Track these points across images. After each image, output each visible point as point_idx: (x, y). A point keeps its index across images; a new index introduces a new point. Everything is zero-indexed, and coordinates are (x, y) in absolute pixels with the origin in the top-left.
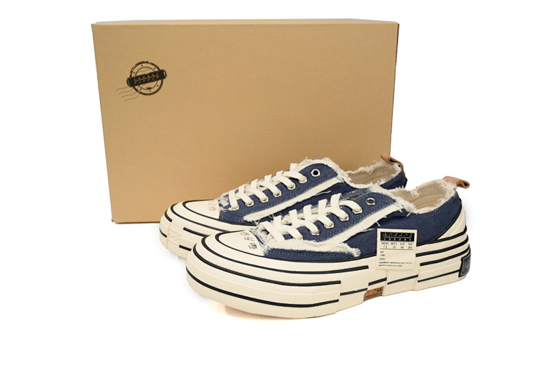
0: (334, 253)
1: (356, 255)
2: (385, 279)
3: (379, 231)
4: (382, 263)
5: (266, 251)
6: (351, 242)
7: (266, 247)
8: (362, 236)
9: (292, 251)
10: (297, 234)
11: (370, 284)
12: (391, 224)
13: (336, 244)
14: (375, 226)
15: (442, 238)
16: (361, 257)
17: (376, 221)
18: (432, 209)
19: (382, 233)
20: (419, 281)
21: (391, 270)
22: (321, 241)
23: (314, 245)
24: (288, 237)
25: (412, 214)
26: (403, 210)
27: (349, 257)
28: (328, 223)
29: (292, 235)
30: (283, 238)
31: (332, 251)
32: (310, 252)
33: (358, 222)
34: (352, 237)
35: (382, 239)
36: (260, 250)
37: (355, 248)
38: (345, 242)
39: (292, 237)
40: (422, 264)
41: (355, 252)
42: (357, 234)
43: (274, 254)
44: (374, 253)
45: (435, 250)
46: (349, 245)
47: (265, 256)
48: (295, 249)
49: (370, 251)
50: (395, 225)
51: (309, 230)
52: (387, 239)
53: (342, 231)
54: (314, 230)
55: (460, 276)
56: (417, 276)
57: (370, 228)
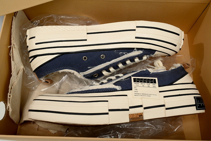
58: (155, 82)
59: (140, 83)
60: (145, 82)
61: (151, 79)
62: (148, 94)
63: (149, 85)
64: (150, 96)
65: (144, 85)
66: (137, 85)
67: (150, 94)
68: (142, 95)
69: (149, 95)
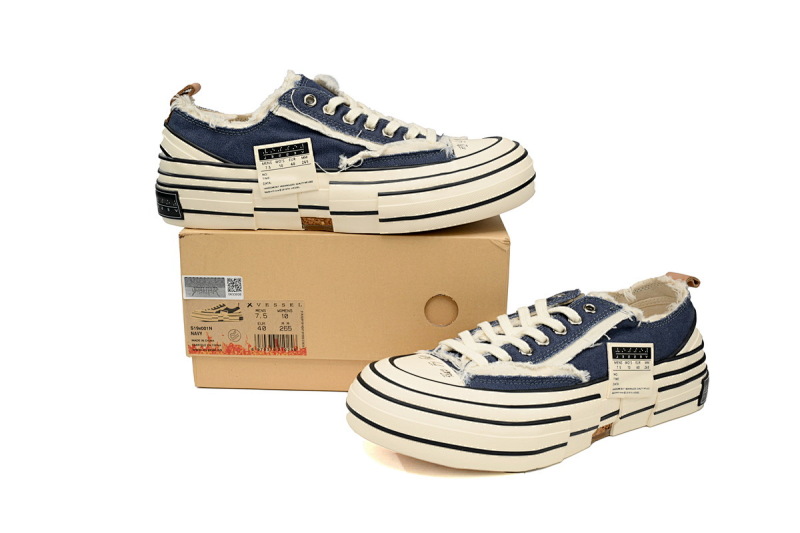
0: (557, 378)
1: (585, 380)
2: (617, 412)
3: (610, 346)
4: (616, 390)
5: (467, 379)
6: (578, 361)
7: (465, 374)
8: (589, 354)
9: (502, 378)
10: (503, 355)
11: (603, 419)
12: (621, 337)
13: (558, 365)
14: (603, 339)
15: (681, 352)
16: (592, 382)
17: (604, 333)
18: (664, 316)
19: (614, 349)
20: (655, 414)
21: (626, 398)
22: (538, 362)
23: (530, 368)
24: (492, 359)
25: (643, 323)
26: (634, 317)
27: (576, 384)
28: (541, 338)
29: (497, 356)
30: (486, 361)
31: (555, 376)
32: (527, 379)
33: (580, 335)
34: (577, 355)
35: (614, 357)
36: (458, 379)
37: (583, 369)
38: (569, 362)
39: (497, 359)
40: (661, 390)
41: (584, 375)
42: (584, 351)
43: (479, 383)
44: (605, 377)
45: (673, 370)
46: (575, 366)
47: (468, 387)
48: (504, 375)
49: (600, 376)
50: (625, 338)
51: (518, 349)
52: (620, 357)
53: (563, 348)
54: (525, 348)
55: (699, 404)
56: (653, 406)
57: (598, 342)
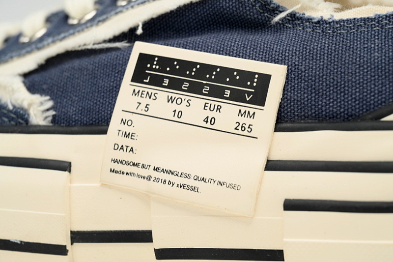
58: (259, 99)
59: (163, 94)
60: (195, 89)
61: (240, 72)
62: (187, 176)
63: (211, 115)
64: (194, 189)
65: (182, 107)
66: (143, 106)
67: (201, 176)
68: (149, 178)
69: (191, 182)
